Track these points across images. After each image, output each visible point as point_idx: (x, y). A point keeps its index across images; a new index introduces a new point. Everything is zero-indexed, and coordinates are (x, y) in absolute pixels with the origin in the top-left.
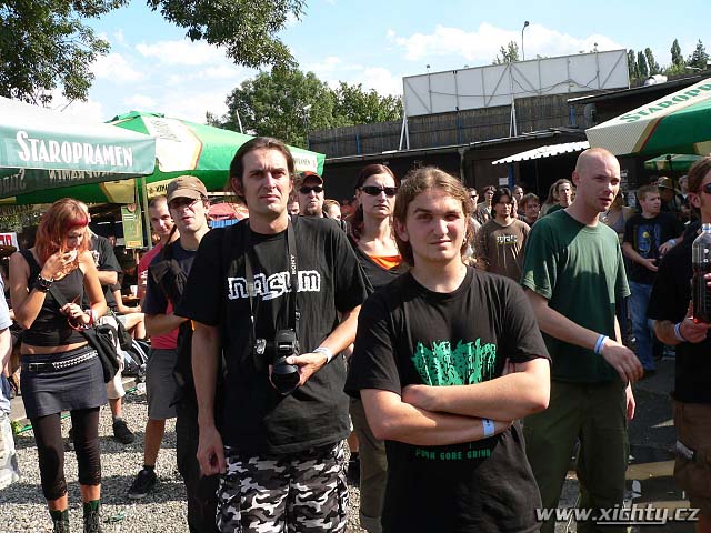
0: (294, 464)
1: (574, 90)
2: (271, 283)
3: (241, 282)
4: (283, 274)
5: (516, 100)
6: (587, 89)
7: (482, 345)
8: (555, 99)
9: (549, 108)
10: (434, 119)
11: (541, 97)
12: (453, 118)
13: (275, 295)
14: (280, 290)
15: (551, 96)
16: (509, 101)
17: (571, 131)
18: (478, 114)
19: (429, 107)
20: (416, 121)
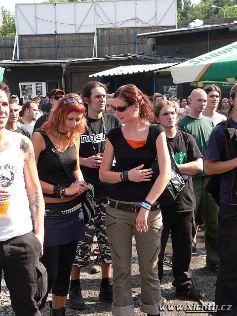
0: (102, 204)
1: (139, 25)
2: (97, 137)
3: (86, 137)
4: (101, 134)
5: (98, 29)
6: (149, 26)
7: (183, 153)
8: (125, 31)
9: (120, 37)
10: (38, 39)
11: (115, 29)
12: (52, 39)
13: (98, 141)
14: (100, 140)
15: (122, 29)
16: (93, 30)
17: (139, 56)
18: (70, 38)
19: (35, 30)
20: (25, 39)
